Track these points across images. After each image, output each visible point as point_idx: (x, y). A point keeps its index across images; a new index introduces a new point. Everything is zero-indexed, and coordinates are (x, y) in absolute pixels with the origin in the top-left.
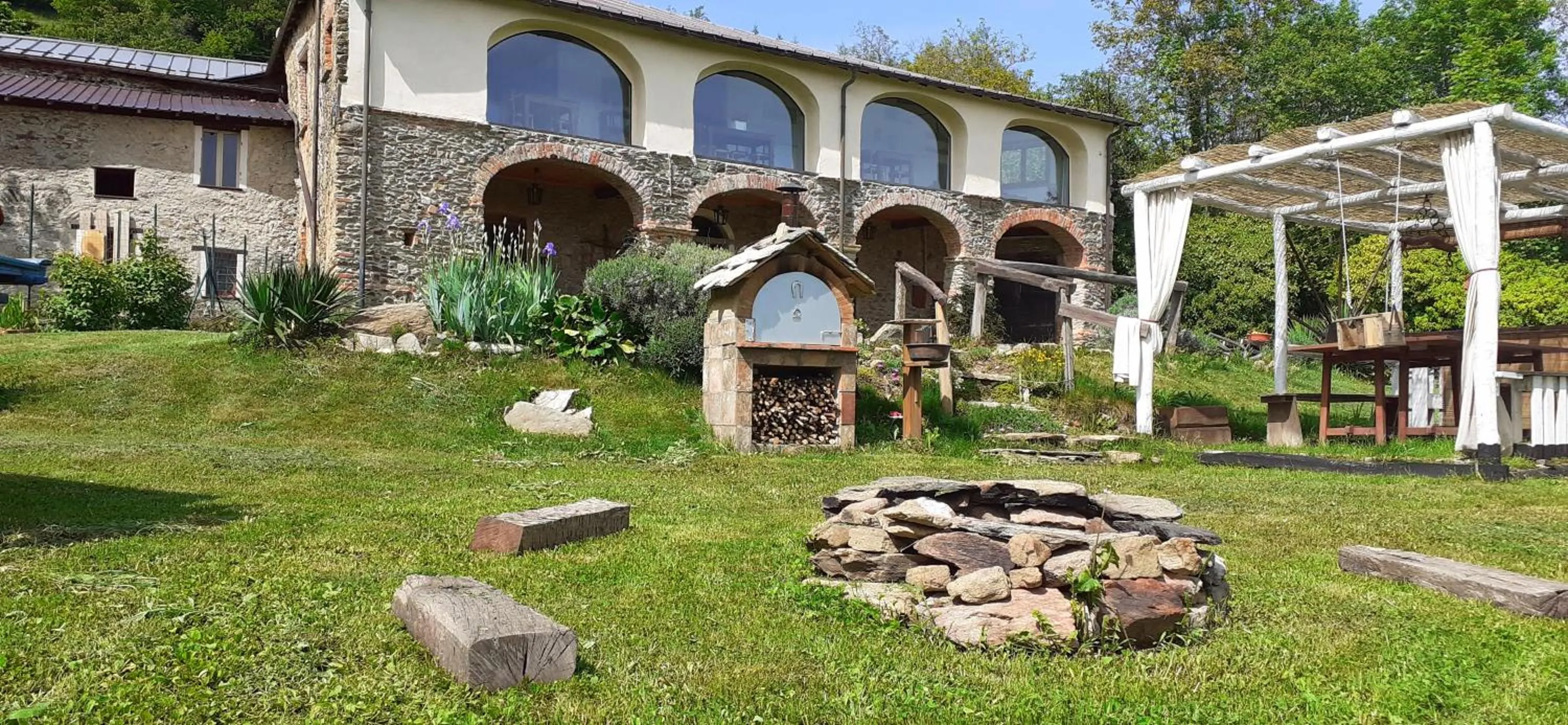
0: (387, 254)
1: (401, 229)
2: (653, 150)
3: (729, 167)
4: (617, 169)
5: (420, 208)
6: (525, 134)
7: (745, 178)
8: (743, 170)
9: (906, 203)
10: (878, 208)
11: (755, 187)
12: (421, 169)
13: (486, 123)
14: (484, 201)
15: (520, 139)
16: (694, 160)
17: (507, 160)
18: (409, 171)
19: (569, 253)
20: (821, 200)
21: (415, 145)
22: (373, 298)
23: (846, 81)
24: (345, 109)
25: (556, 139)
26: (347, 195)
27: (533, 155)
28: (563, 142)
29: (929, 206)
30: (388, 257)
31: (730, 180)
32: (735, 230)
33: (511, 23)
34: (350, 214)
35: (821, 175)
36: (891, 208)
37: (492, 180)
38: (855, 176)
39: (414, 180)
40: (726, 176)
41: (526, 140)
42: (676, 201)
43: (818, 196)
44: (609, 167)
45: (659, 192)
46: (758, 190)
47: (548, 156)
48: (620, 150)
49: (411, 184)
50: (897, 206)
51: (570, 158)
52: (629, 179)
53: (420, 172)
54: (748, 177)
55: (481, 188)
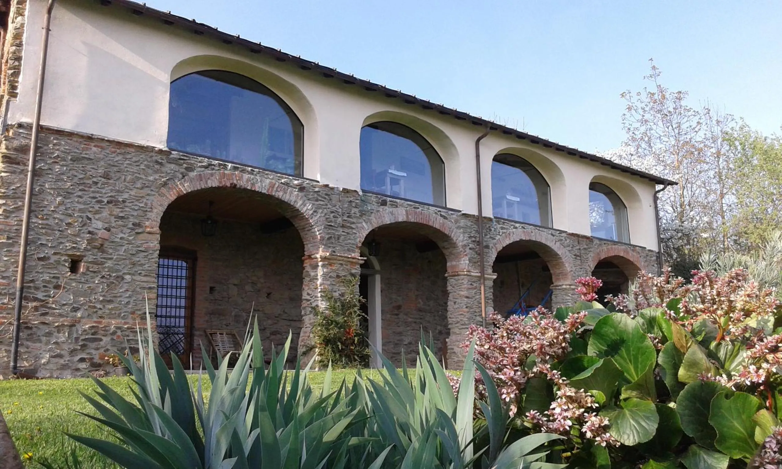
0: (49, 282)
1: (66, 255)
2: (326, 183)
3: (390, 201)
4: (293, 199)
5: (90, 232)
6: (206, 161)
7: (404, 213)
8: (402, 205)
9: (528, 238)
10: (508, 242)
11: (412, 220)
12: (93, 192)
13: (166, 149)
14: (160, 227)
15: (201, 167)
16: (361, 193)
17: (186, 187)
18: (80, 193)
19: (236, 282)
20: (464, 233)
21: (89, 167)
22: (29, 332)
23: (480, 135)
24: (12, 126)
25: (235, 168)
26: (7, 217)
27: (213, 183)
28: (243, 171)
29: (543, 241)
30: (51, 286)
31: (392, 213)
32: (380, 262)
33: (196, 58)
34: (8, 238)
35: (463, 212)
36: (517, 241)
37: (170, 206)
38: (488, 212)
39: (85, 203)
40: (388, 209)
41: (206, 167)
42: (346, 230)
43: (462, 230)
44: (286, 198)
45: (331, 221)
46: (414, 223)
47: (229, 185)
48: (296, 182)
49: (82, 207)
50: (521, 240)
51: (249, 188)
52: (305, 209)
53: (92, 195)
54: (406, 211)
55: (158, 214)
